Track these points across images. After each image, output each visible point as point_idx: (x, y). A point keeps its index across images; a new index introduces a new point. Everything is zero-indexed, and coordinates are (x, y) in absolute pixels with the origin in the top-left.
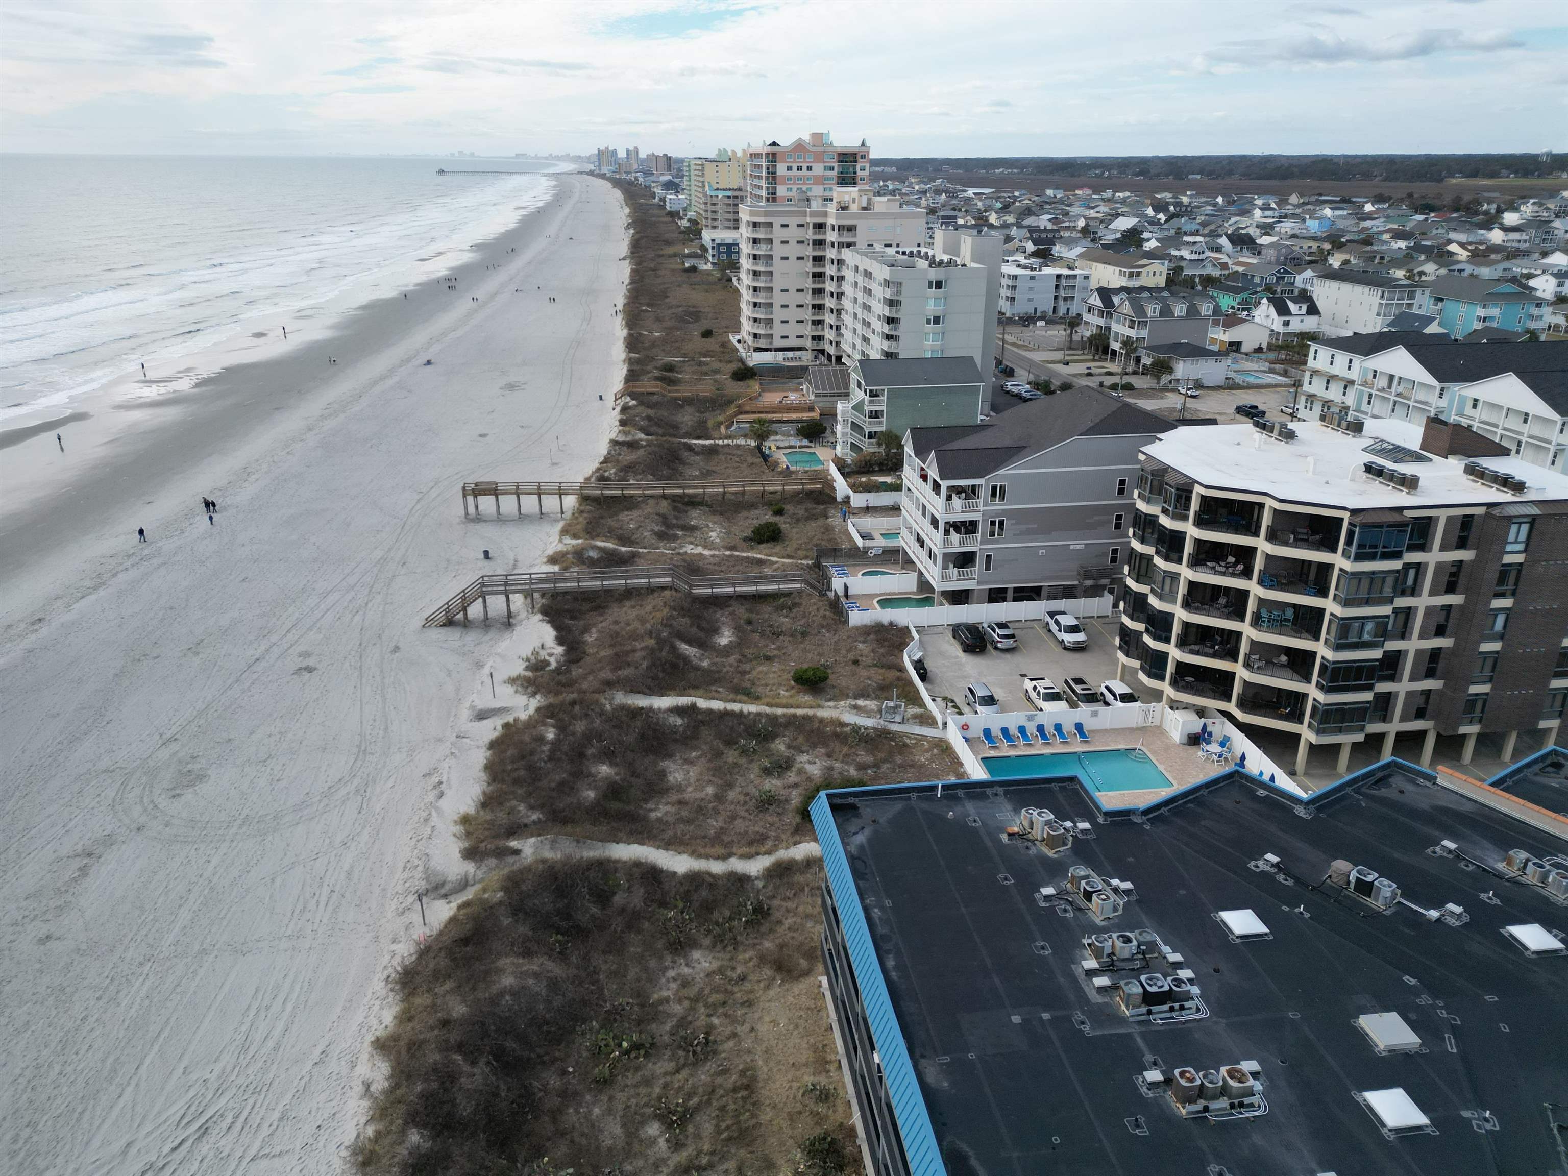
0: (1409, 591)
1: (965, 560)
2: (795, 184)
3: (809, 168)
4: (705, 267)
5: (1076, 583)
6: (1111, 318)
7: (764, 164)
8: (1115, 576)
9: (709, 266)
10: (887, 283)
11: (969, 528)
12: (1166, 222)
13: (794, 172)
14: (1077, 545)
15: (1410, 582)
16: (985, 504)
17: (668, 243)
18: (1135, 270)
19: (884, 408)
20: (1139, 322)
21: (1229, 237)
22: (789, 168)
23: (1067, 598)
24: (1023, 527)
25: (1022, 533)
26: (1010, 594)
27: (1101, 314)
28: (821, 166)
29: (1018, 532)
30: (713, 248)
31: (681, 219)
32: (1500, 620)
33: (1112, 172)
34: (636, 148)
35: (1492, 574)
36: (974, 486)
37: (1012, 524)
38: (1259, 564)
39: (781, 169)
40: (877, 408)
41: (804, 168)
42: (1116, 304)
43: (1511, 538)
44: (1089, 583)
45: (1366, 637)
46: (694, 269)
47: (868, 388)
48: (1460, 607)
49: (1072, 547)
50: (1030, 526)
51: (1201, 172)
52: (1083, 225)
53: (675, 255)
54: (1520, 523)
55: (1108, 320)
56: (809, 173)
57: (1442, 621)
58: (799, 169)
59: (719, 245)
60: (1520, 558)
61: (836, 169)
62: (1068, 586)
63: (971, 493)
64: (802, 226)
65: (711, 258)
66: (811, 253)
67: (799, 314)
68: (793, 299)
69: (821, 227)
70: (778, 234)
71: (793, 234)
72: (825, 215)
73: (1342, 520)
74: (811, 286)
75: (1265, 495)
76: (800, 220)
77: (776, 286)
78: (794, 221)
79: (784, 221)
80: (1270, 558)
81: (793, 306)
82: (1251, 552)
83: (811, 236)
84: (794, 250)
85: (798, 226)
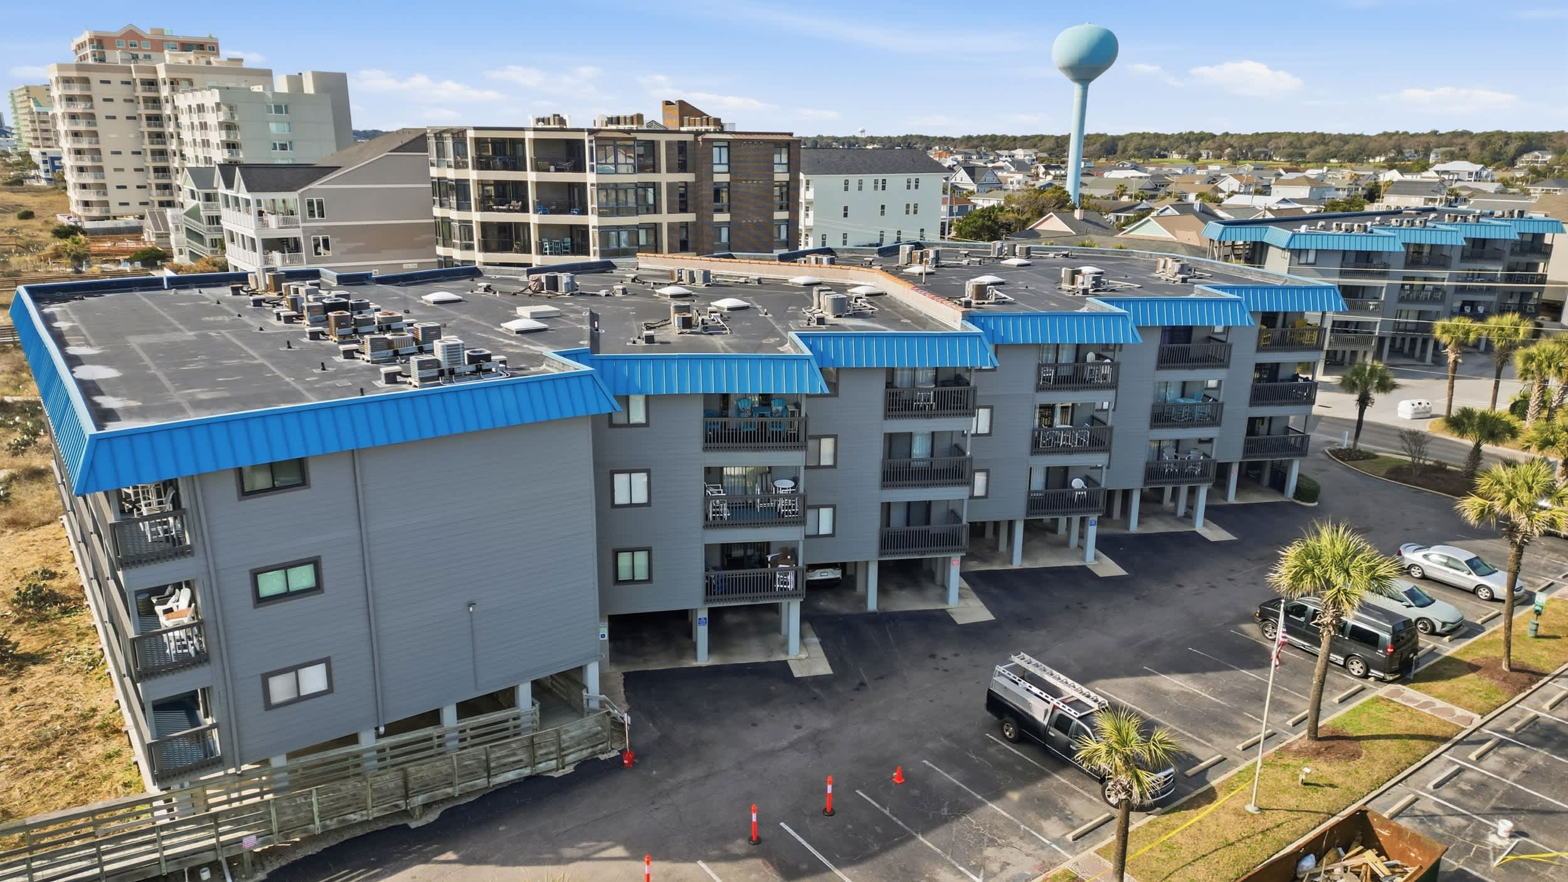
0: (652, 209)
3: (147, 57)
4: (36, 184)
7: (89, 51)
9: (42, 183)
10: (219, 107)
11: (291, 246)
15: (651, 200)
16: (304, 221)
24: (352, 245)
25: (352, 251)
29: (346, 250)
30: (45, 162)
32: (725, 233)
35: (709, 192)
37: (338, 242)
38: (531, 195)
39: (111, 57)
40: (216, 214)
43: (716, 160)
45: (623, 245)
46: (19, 182)
47: (201, 192)
48: (694, 224)
49: (405, 266)
50: (359, 244)
54: (720, 147)
57: (684, 237)
58: (135, 57)
59: (53, 159)
60: (726, 178)
64: (128, 83)
65: (43, 175)
66: (143, 111)
67: (138, 179)
68: (129, 162)
69: (152, 84)
70: (98, 91)
71: (117, 91)
72: (155, 71)
73: (583, 141)
74: (147, 146)
75: (522, 129)
76: (125, 77)
77: (105, 147)
78: (116, 78)
79: (106, 76)
80: (539, 185)
81: (129, 169)
82: (523, 185)
83: (140, 92)
84: (120, 109)
85: (123, 83)
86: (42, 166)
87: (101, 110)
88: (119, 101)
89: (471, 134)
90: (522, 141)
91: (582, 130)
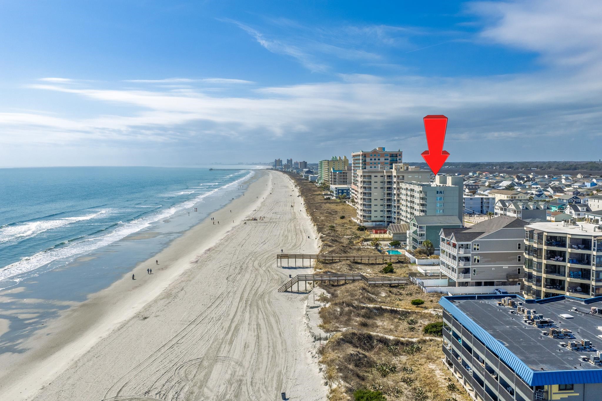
1: (466, 271)
2: (373, 165)
3: (379, 159)
4: (333, 198)
5: (506, 281)
6: (506, 210)
7: (361, 158)
8: (520, 279)
9: (334, 198)
10: (421, 192)
11: (467, 259)
12: (524, 183)
13: (373, 161)
14: (505, 267)
16: (472, 251)
17: (315, 191)
18: (513, 196)
19: (425, 233)
20: (518, 211)
21: (552, 188)
22: (371, 159)
23: (503, 285)
24: (486, 259)
25: (486, 262)
26: (483, 284)
27: (502, 209)
28: (383, 159)
29: (484, 261)
30: (336, 191)
31: (317, 183)
33: (497, 167)
34: (291, 159)
36: (467, 245)
37: (482, 258)
38: (567, 256)
39: (368, 160)
40: (422, 233)
41: (377, 159)
42: (508, 205)
44: (511, 280)
46: (329, 199)
47: (419, 225)
49: (504, 267)
50: (488, 259)
51: (537, 167)
52: (488, 184)
53: (319, 195)
55: (505, 212)
56: (379, 161)
58: (375, 159)
59: (339, 190)
61: (389, 159)
62: (503, 282)
63: (467, 247)
64: (383, 176)
65: (335, 195)
66: (386, 186)
67: (381, 208)
68: (379, 202)
69: (390, 177)
70: (373, 179)
71: (379, 179)
72: (392, 172)
73: (591, 240)
74: (386, 198)
75: (566, 234)
76: (382, 174)
77: (373, 198)
78: (379, 175)
79: (376, 174)
80: (571, 254)
81: (379, 205)
82: (564, 252)
83: (386, 180)
84: (379, 185)
85: (381, 176)
86: (335, 192)
87: (373, 185)
88: (379, 182)
89: (545, 234)
90: (566, 237)
91: (591, 236)
